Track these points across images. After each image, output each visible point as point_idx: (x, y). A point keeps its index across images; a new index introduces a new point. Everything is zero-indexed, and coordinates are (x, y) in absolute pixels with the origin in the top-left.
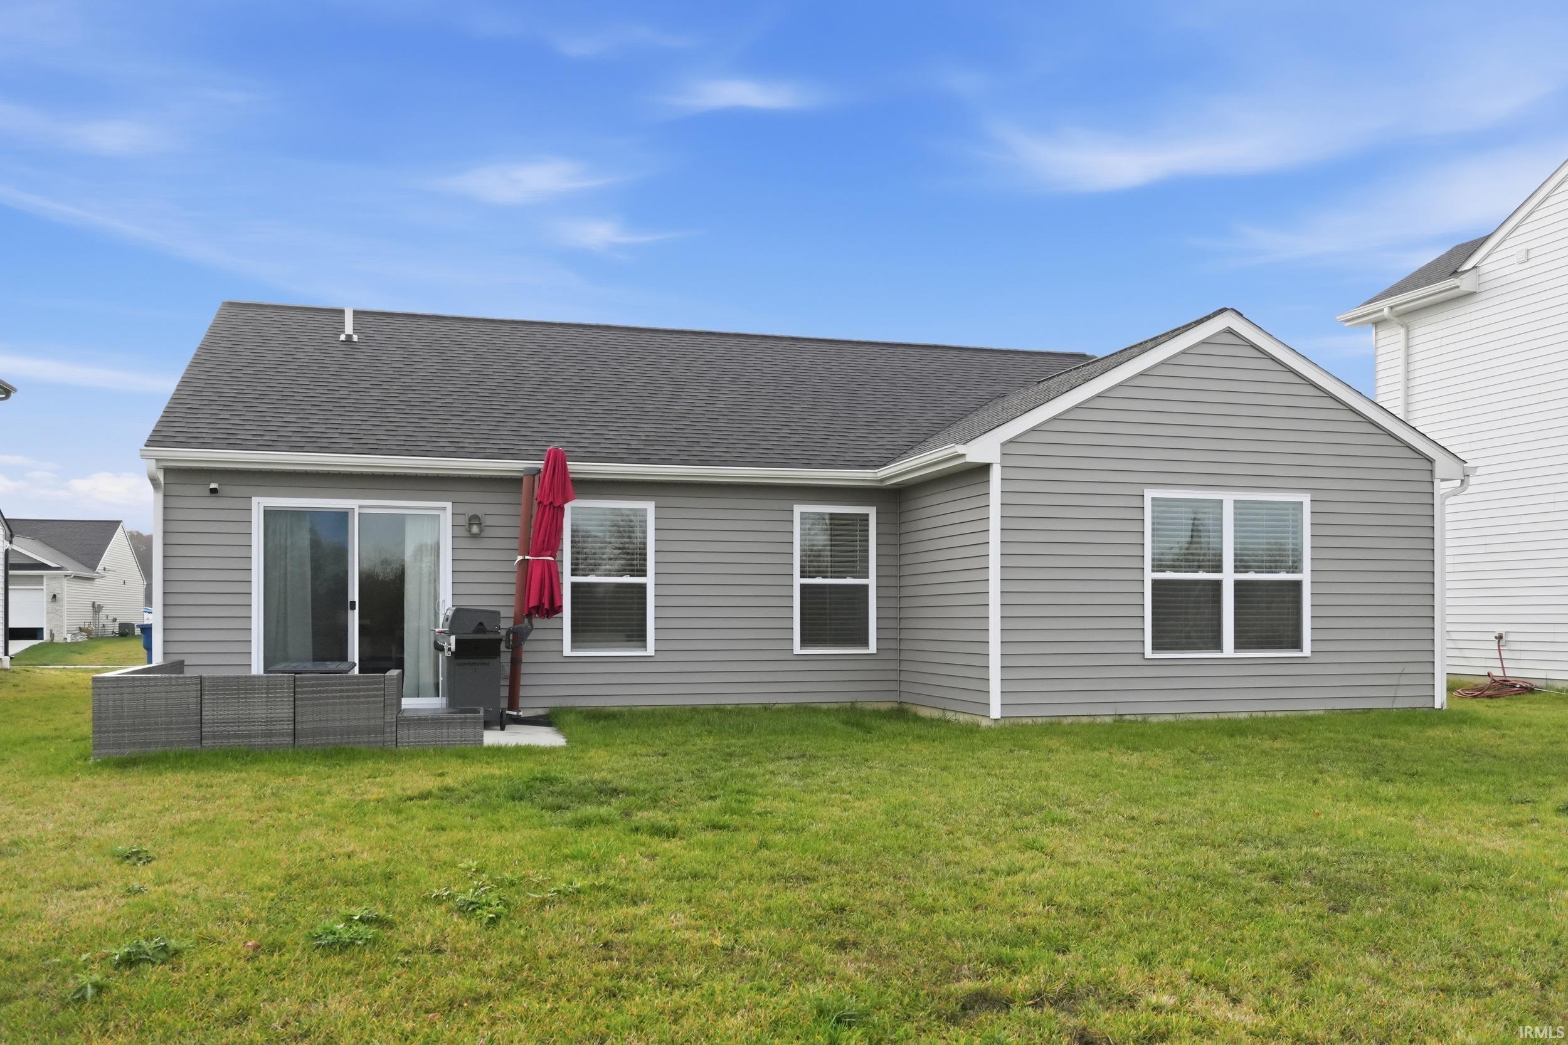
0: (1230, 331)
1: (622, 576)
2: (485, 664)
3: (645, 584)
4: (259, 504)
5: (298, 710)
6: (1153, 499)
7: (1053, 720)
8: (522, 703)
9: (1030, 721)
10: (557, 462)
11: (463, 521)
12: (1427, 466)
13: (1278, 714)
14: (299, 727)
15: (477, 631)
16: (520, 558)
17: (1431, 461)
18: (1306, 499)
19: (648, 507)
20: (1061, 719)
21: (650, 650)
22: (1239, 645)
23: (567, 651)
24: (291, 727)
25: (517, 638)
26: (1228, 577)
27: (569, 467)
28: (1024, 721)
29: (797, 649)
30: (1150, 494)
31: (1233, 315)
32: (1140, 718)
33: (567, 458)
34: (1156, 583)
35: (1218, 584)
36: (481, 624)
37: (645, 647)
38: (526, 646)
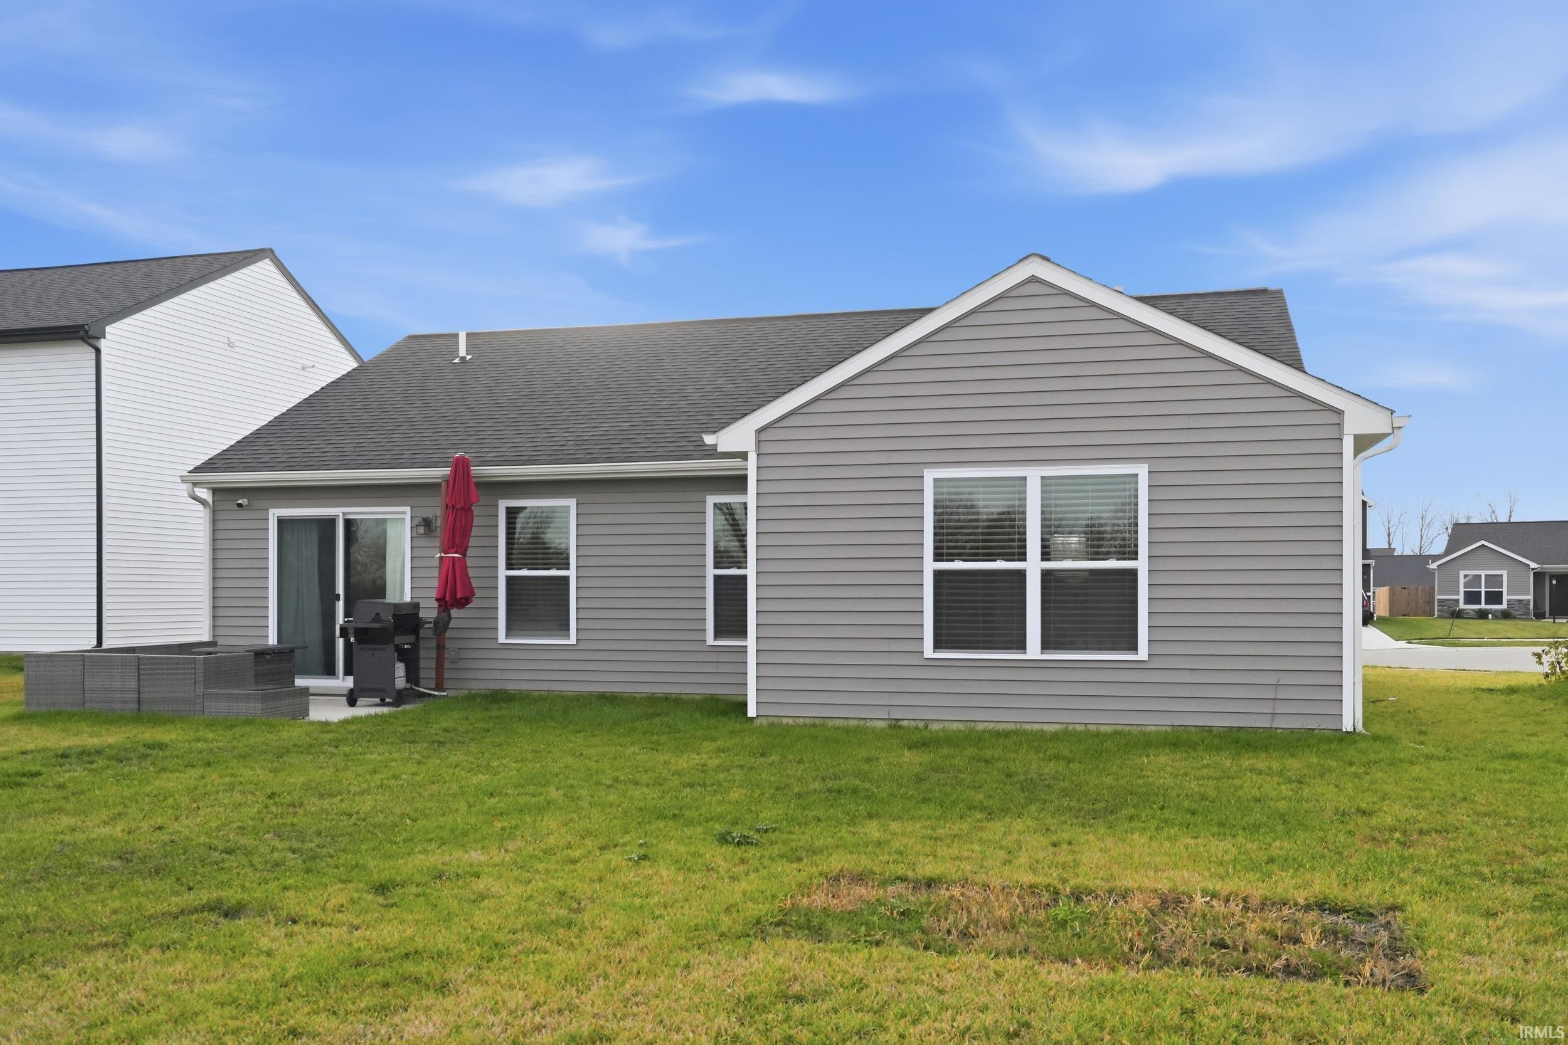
0: (1033, 280)
1: (549, 569)
2: (380, 649)
3: (569, 577)
4: (275, 514)
5: (141, 682)
6: (935, 480)
7: (817, 721)
8: (446, 684)
9: (791, 721)
10: (461, 468)
11: (417, 521)
12: (1332, 418)
13: (1103, 729)
14: (142, 696)
15: (374, 620)
16: (439, 555)
17: (1340, 413)
18: (1142, 470)
19: (571, 503)
20: (827, 720)
21: (573, 640)
22: (1047, 644)
23: (502, 638)
24: (136, 696)
25: (441, 626)
26: (1033, 566)
27: (472, 472)
28: (785, 721)
29: (710, 640)
30: (930, 475)
31: (1039, 260)
32: (921, 725)
33: (471, 464)
34: (938, 574)
35: (1021, 575)
36: (378, 614)
37: (568, 635)
38: (448, 634)
